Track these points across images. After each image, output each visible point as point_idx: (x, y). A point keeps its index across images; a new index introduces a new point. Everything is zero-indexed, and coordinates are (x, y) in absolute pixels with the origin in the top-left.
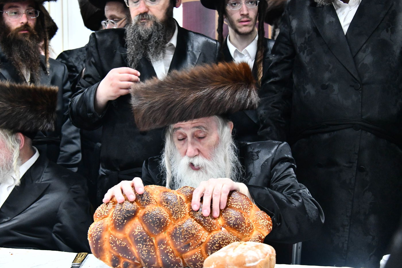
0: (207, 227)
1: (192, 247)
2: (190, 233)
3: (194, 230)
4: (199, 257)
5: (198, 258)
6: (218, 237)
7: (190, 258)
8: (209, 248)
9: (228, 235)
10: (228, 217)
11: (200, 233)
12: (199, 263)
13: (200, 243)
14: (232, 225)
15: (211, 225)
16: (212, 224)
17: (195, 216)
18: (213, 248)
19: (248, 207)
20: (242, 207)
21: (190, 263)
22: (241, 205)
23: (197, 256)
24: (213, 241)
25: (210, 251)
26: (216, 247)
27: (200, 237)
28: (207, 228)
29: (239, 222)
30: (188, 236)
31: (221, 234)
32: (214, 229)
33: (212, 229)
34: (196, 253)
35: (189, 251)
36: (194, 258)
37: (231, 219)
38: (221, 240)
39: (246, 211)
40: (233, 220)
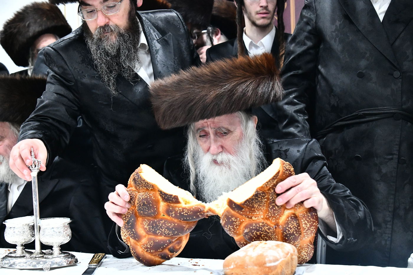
0: (270, 213)
1: (241, 213)
2: (253, 204)
3: (257, 205)
4: (237, 224)
5: (234, 223)
6: (266, 229)
7: (230, 217)
8: (251, 227)
9: (273, 236)
10: (290, 225)
11: (258, 212)
12: (231, 227)
13: (250, 217)
14: (285, 234)
15: (273, 215)
16: (275, 216)
17: (271, 196)
18: (253, 231)
19: (310, 234)
20: (306, 229)
21: (226, 219)
22: (308, 227)
23: (237, 221)
24: (259, 228)
25: (249, 230)
26: (256, 234)
27: (255, 213)
28: (268, 214)
29: (292, 238)
30: (248, 204)
31: (270, 230)
32: (271, 220)
33: (270, 218)
34: (238, 219)
35: (236, 212)
36: (232, 220)
37: (289, 229)
38: (265, 234)
39: (305, 236)
40: (290, 231)
